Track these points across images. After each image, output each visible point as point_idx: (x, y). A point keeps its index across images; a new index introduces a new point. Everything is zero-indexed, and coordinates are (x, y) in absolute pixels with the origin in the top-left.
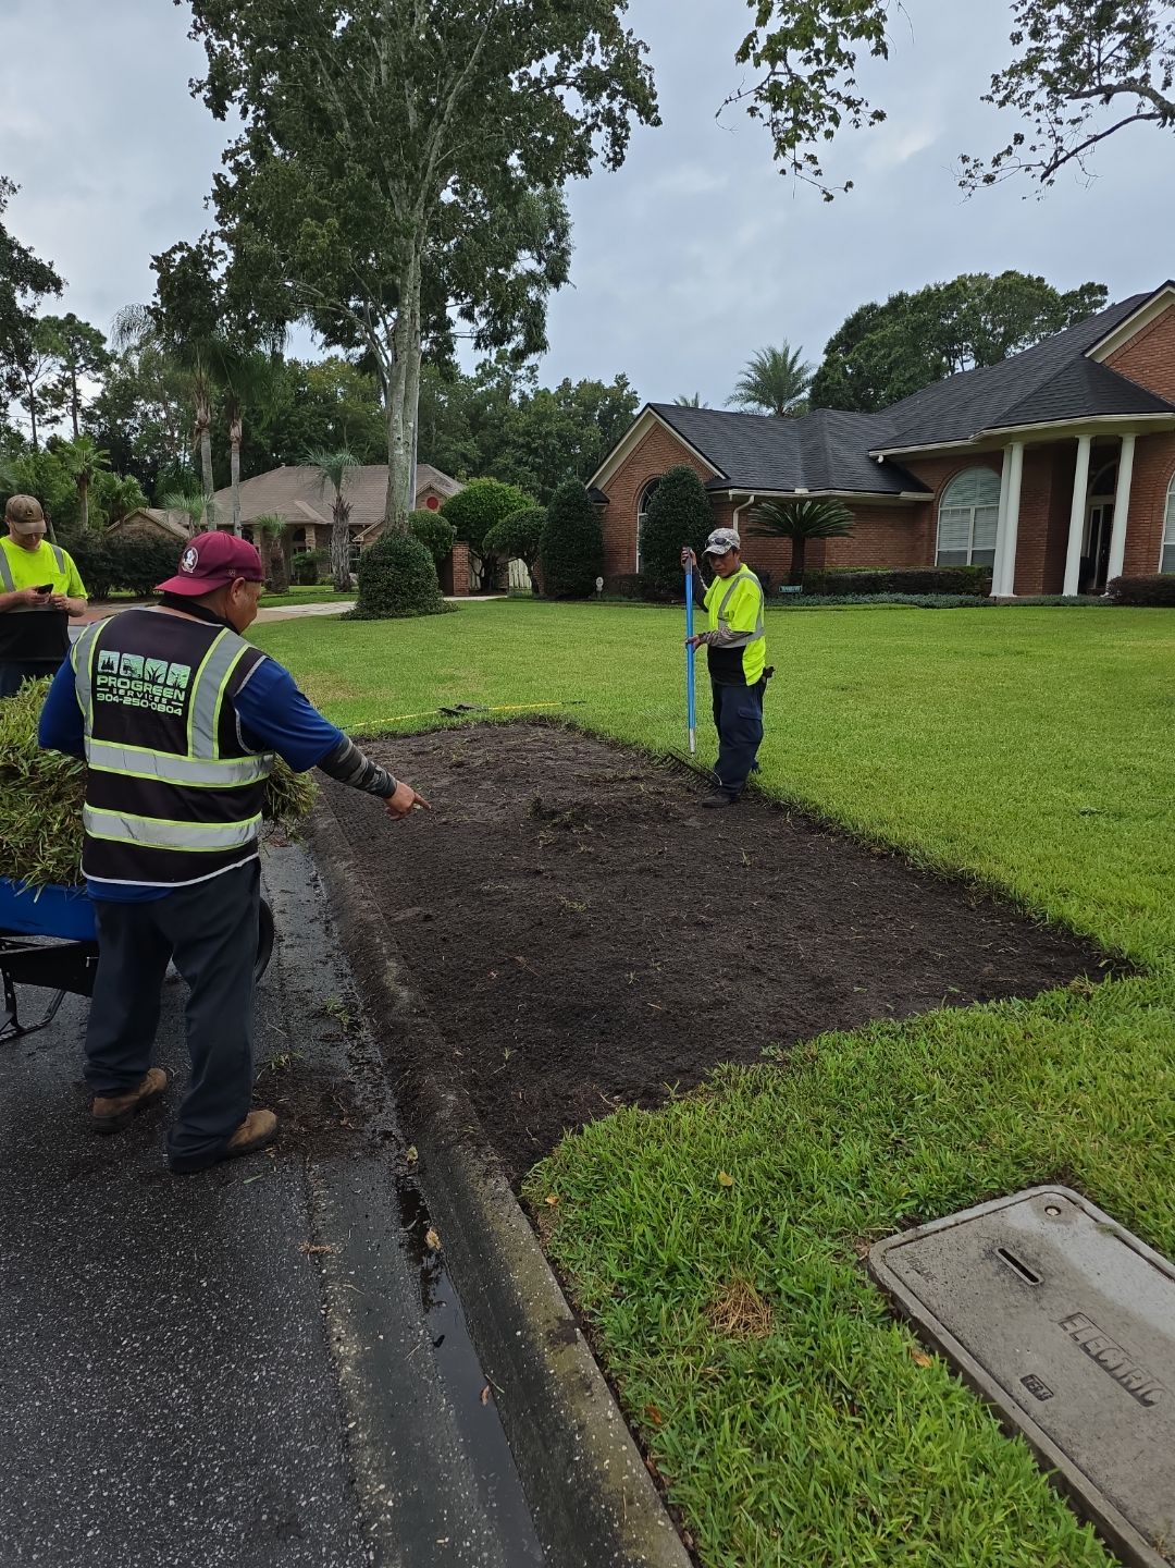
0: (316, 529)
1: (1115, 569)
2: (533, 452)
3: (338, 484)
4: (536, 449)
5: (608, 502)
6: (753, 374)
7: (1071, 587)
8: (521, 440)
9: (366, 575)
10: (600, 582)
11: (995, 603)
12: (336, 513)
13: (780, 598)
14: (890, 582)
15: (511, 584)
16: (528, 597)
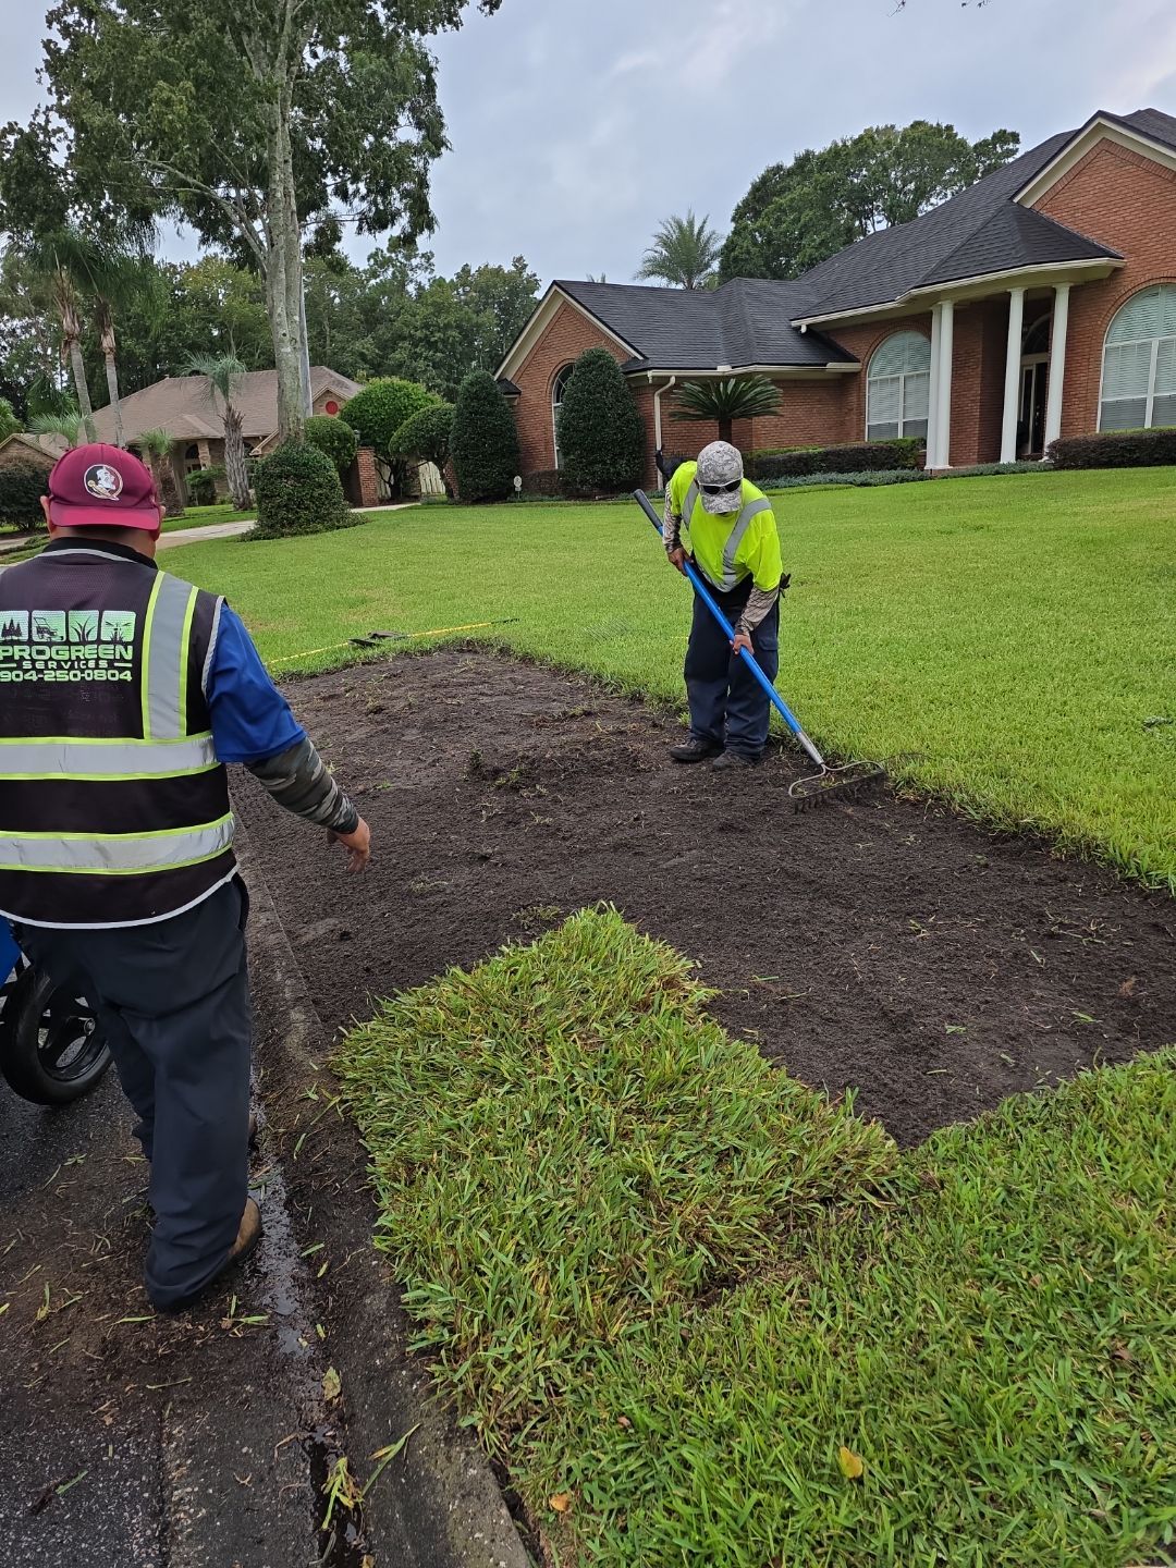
0: (209, 444)
1: (1052, 433)
2: (431, 345)
3: (225, 393)
4: (436, 342)
5: (519, 393)
6: (659, 248)
7: (1008, 454)
8: (419, 334)
9: (263, 490)
10: (518, 482)
11: (932, 476)
12: (226, 424)
14: (822, 461)
15: (424, 490)
16: (443, 503)
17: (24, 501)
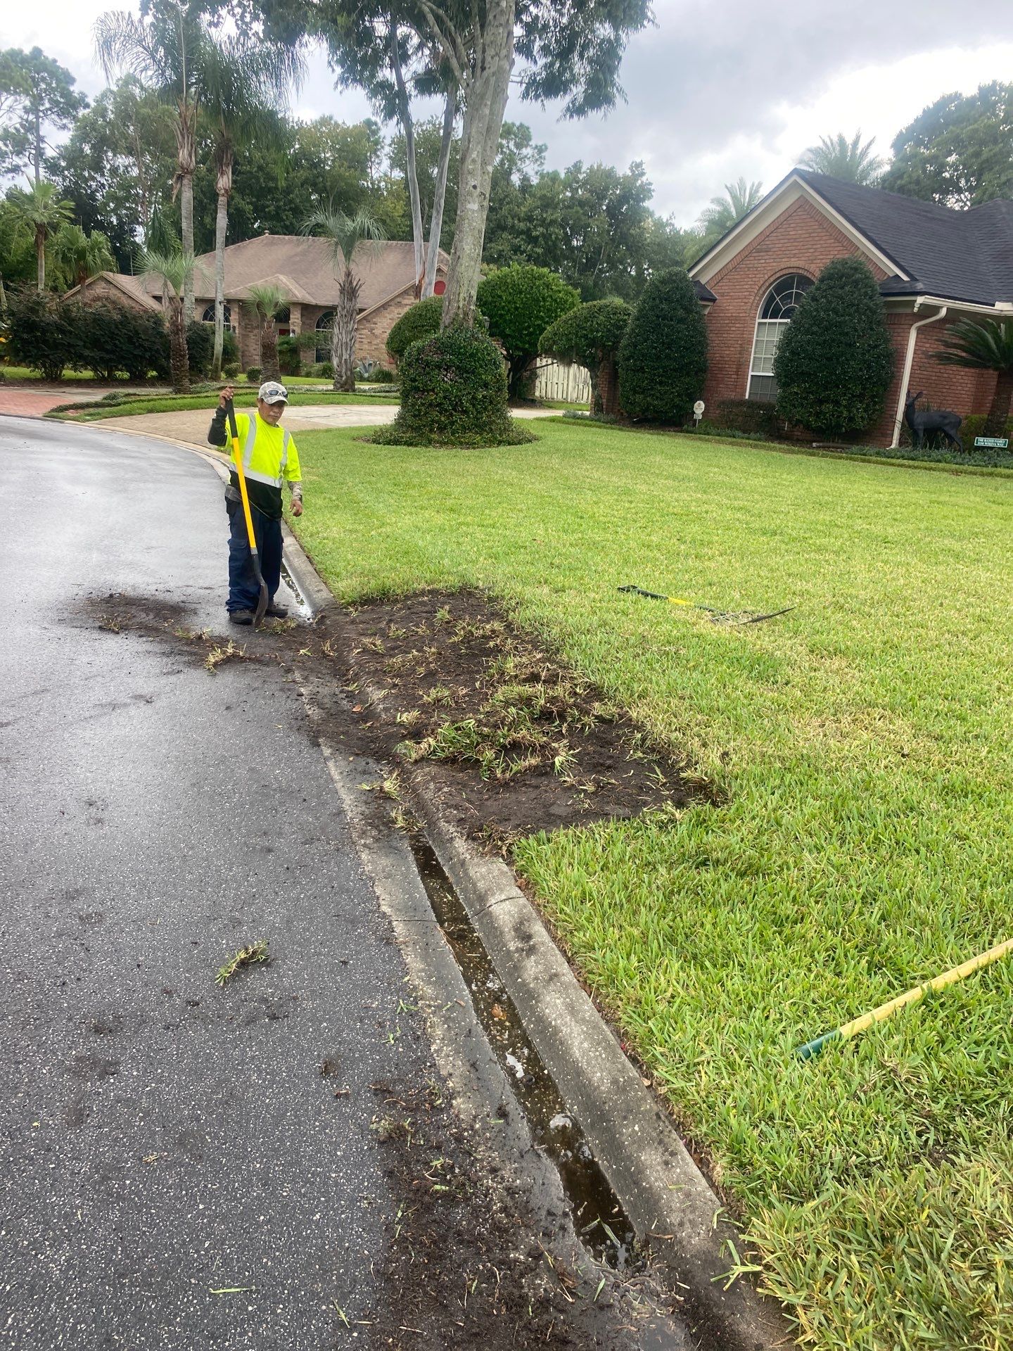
0: (302, 309)
2: (533, 240)
3: (348, 255)
4: (537, 237)
5: (714, 300)
8: (522, 226)
10: (699, 407)
12: (342, 291)
13: (977, 455)
16: (583, 418)
17: (108, 347)
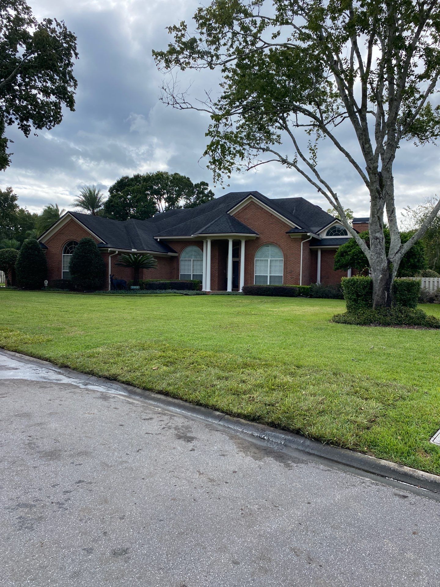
1: (242, 283)
5: (47, 248)
6: (82, 197)
7: (229, 288)
10: (46, 282)
11: (205, 294)
13: (132, 291)
14: (169, 285)
